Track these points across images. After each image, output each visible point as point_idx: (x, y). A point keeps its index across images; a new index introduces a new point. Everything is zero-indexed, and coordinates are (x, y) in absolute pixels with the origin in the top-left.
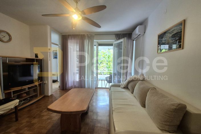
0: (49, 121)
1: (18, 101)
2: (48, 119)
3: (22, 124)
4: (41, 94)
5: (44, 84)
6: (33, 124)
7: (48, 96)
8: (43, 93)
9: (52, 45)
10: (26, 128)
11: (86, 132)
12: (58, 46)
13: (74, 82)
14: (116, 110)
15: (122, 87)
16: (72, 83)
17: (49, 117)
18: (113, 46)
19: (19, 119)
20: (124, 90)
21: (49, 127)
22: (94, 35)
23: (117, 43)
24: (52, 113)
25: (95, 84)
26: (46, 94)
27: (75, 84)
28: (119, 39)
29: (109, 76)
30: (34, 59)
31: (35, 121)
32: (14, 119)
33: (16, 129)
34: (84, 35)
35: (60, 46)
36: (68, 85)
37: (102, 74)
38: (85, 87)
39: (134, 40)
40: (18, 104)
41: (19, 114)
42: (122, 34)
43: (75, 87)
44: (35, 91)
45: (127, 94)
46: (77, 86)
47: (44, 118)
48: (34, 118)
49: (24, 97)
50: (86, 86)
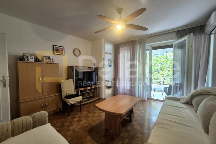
0: (99, 118)
1: (81, 97)
2: (98, 116)
3: (83, 114)
4: (97, 96)
5: (99, 88)
6: (89, 117)
7: (102, 99)
8: (99, 96)
9: (106, 55)
10: (84, 118)
11: (125, 137)
12: (111, 55)
13: (125, 89)
14: (159, 125)
15: (183, 102)
16: (123, 90)
17: (99, 114)
18: (173, 47)
19: (82, 110)
20: (184, 106)
21: (98, 122)
22: (146, 38)
23: (179, 43)
24: (102, 113)
25: (146, 94)
26: (101, 97)
27: (126, 92)
28: (183, 37)
29: (168, 86)
30: (93, 67)
31: (90, 115)
32: (79, 110)
33: (80, 116)
34: (135, 40)
35: (112, 54)
36: (119, 91)
37: (160, 84)
38: (135, 96)
39: (210, 34)
40: (81, 100)
41: (82, 107)
42: (188, 29)
43: (126, 94)
44: (93, 93)
45: (187, 111)
46: (127, 93)
47: (96, 114)
48: (90, 112)
49: (86, 96)
50: (137, 95)
